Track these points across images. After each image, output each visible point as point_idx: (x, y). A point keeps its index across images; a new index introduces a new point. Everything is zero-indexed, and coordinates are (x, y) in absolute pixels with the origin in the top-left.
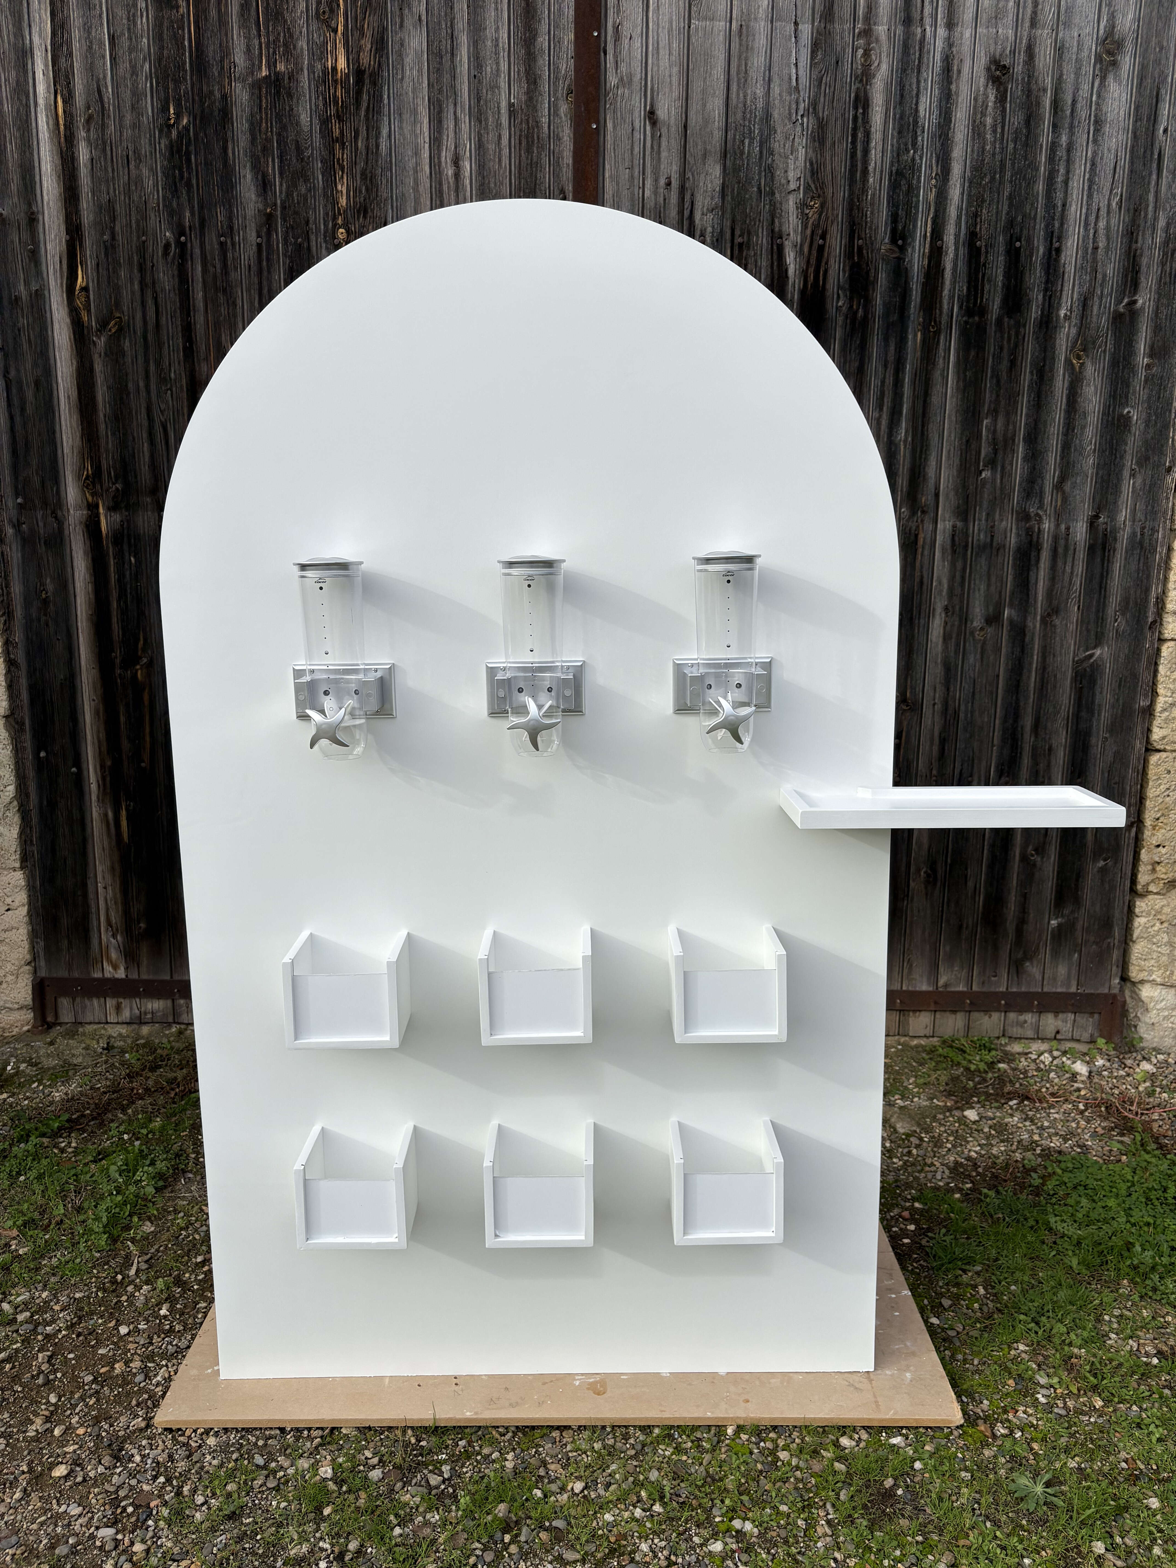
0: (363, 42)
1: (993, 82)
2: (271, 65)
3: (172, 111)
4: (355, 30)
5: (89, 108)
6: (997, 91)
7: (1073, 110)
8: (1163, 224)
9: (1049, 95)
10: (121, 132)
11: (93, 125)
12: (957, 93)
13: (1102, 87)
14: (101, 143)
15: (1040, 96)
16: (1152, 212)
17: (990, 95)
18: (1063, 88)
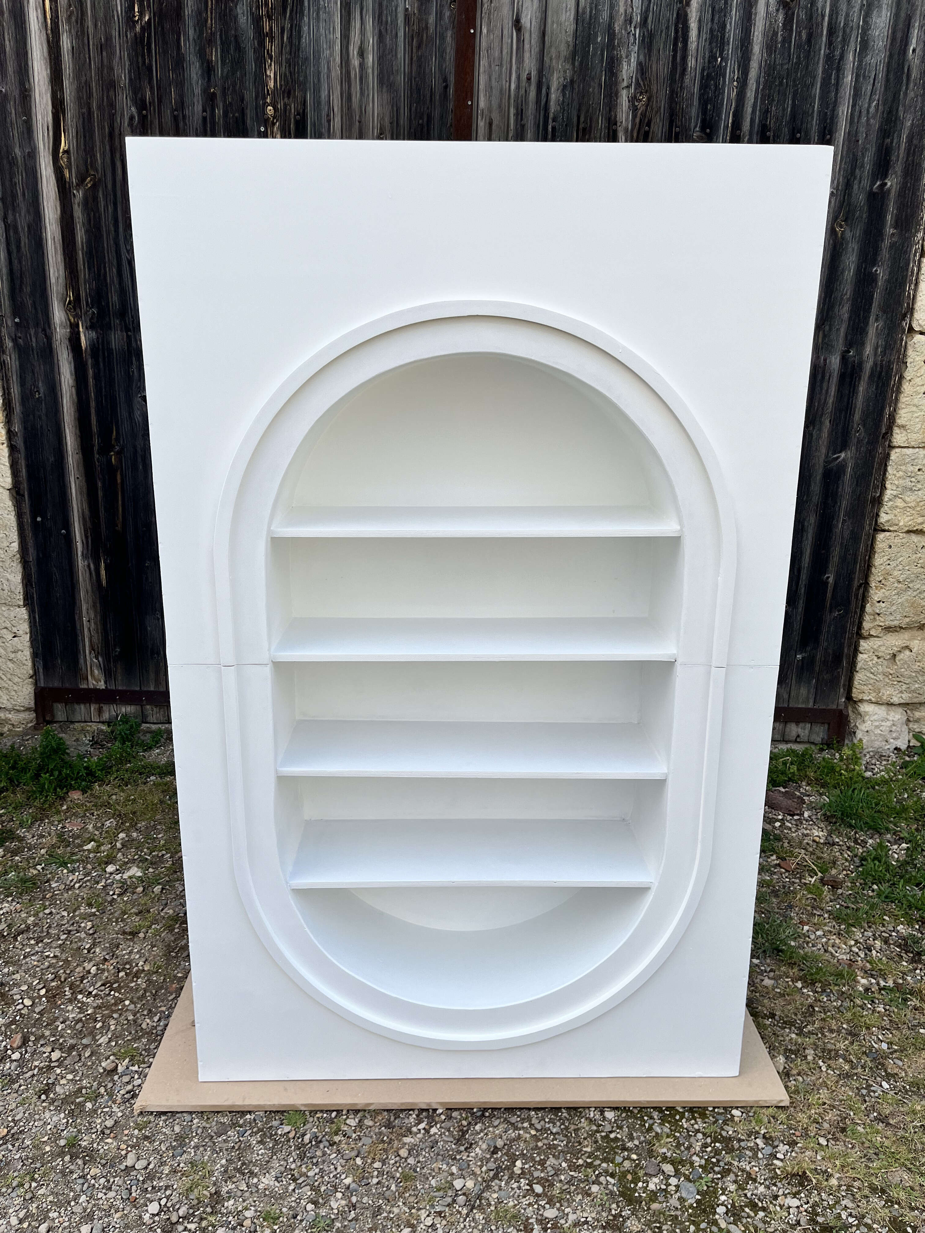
1: (784, 7)
3: (136, 10)
5: (70, 6)
6: (786, 14)
7: (844, 32)
8: (909, 124)
9: (826, 19)
10: (96, 26)
11: (73, 19)
12: (756, 14)
13: (868, 15)
14: (80, 34)
15: (819, 19)
16: (901, 114)
17: (781, 17)
18: (837, 13)
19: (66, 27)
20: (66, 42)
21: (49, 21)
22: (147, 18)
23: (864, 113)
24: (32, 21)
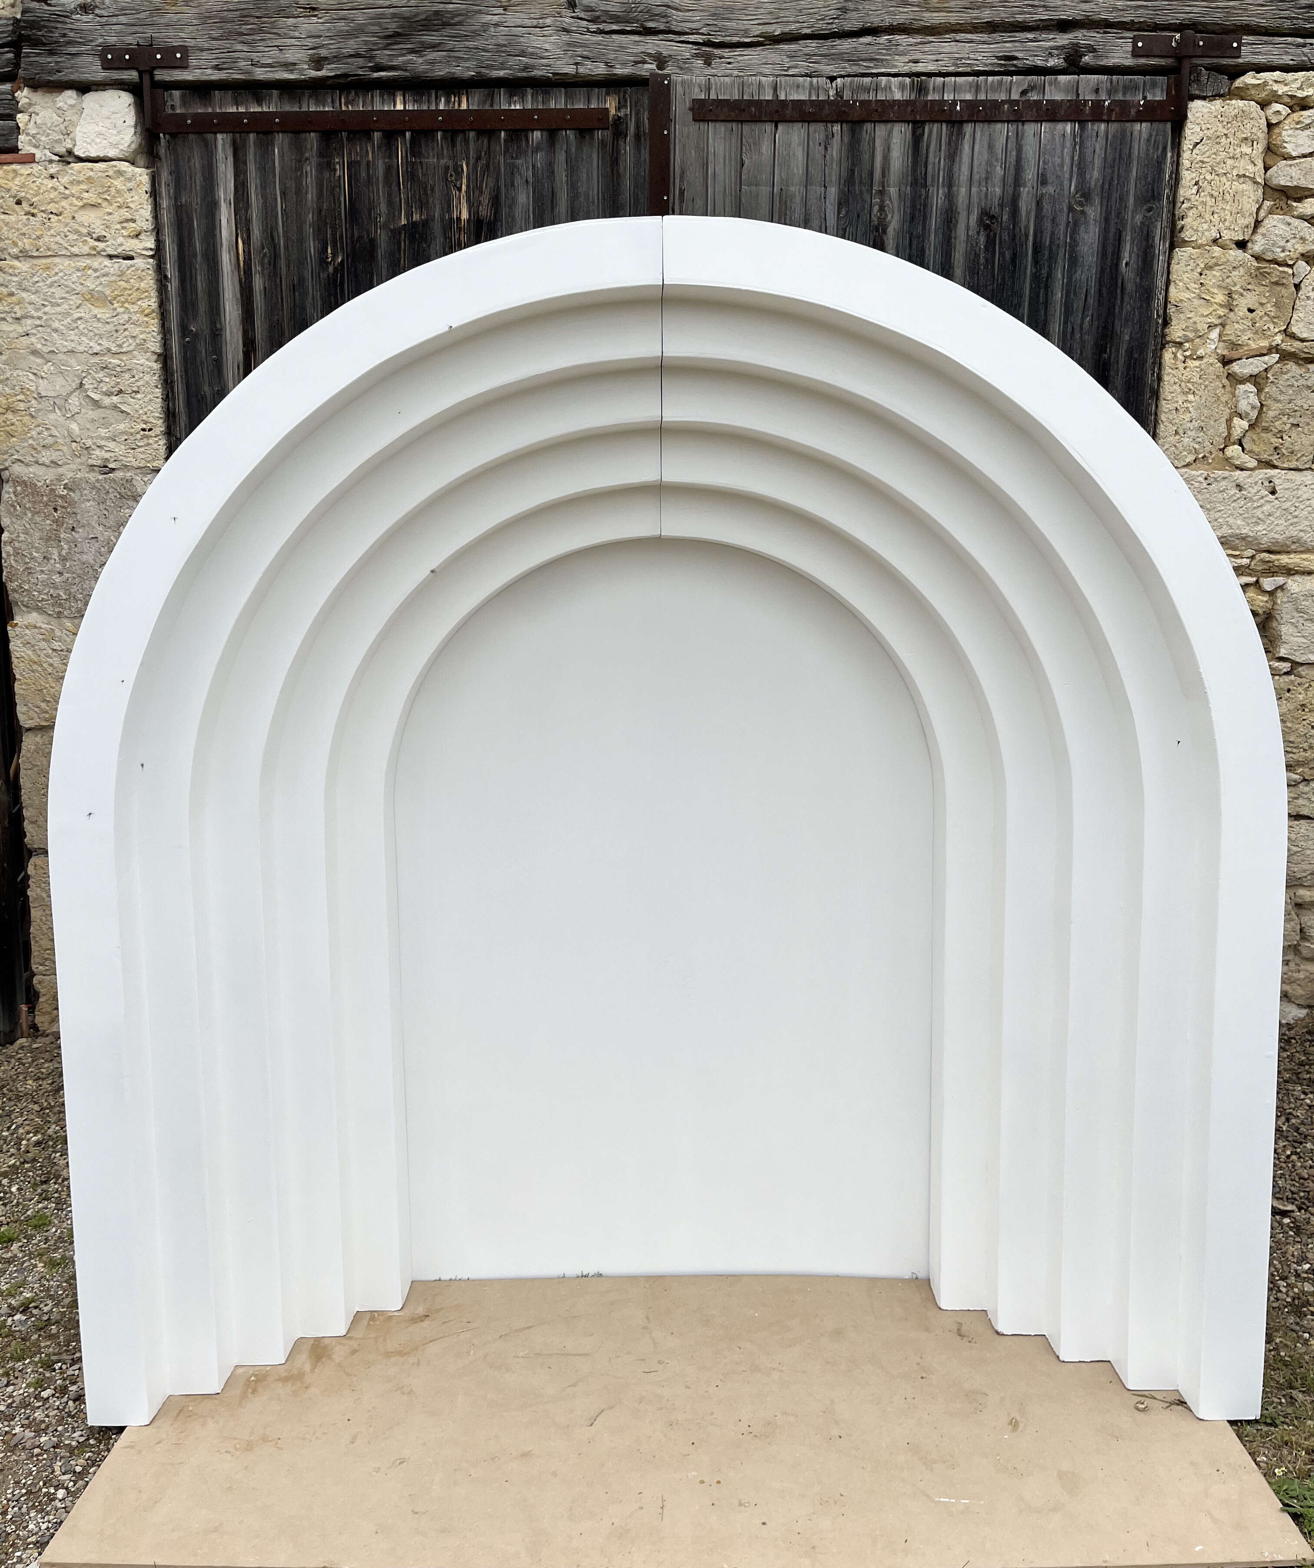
0: (482, 199)
1: (985, 230)
2: (409, 215)
3: (329, 251)
4: (475, 188)
5: (263, 249)
6: (988, 236)
7: (1051, 250)
8: (1127, 338)
9: (1031, 238)
10: (288, 266)
11: (266, 261)
12: (955, 238)
13: (1074, 232)
14: (273, 274)
15: (1023, 238)
16: (1118, 328)
17: (982, 239)
18: (1042, 232)
19: (259, 268)
20: (258, 283)
21: (242, 264)
22: (340, 260)
23: (1077, 329)
24: (224, 263)
